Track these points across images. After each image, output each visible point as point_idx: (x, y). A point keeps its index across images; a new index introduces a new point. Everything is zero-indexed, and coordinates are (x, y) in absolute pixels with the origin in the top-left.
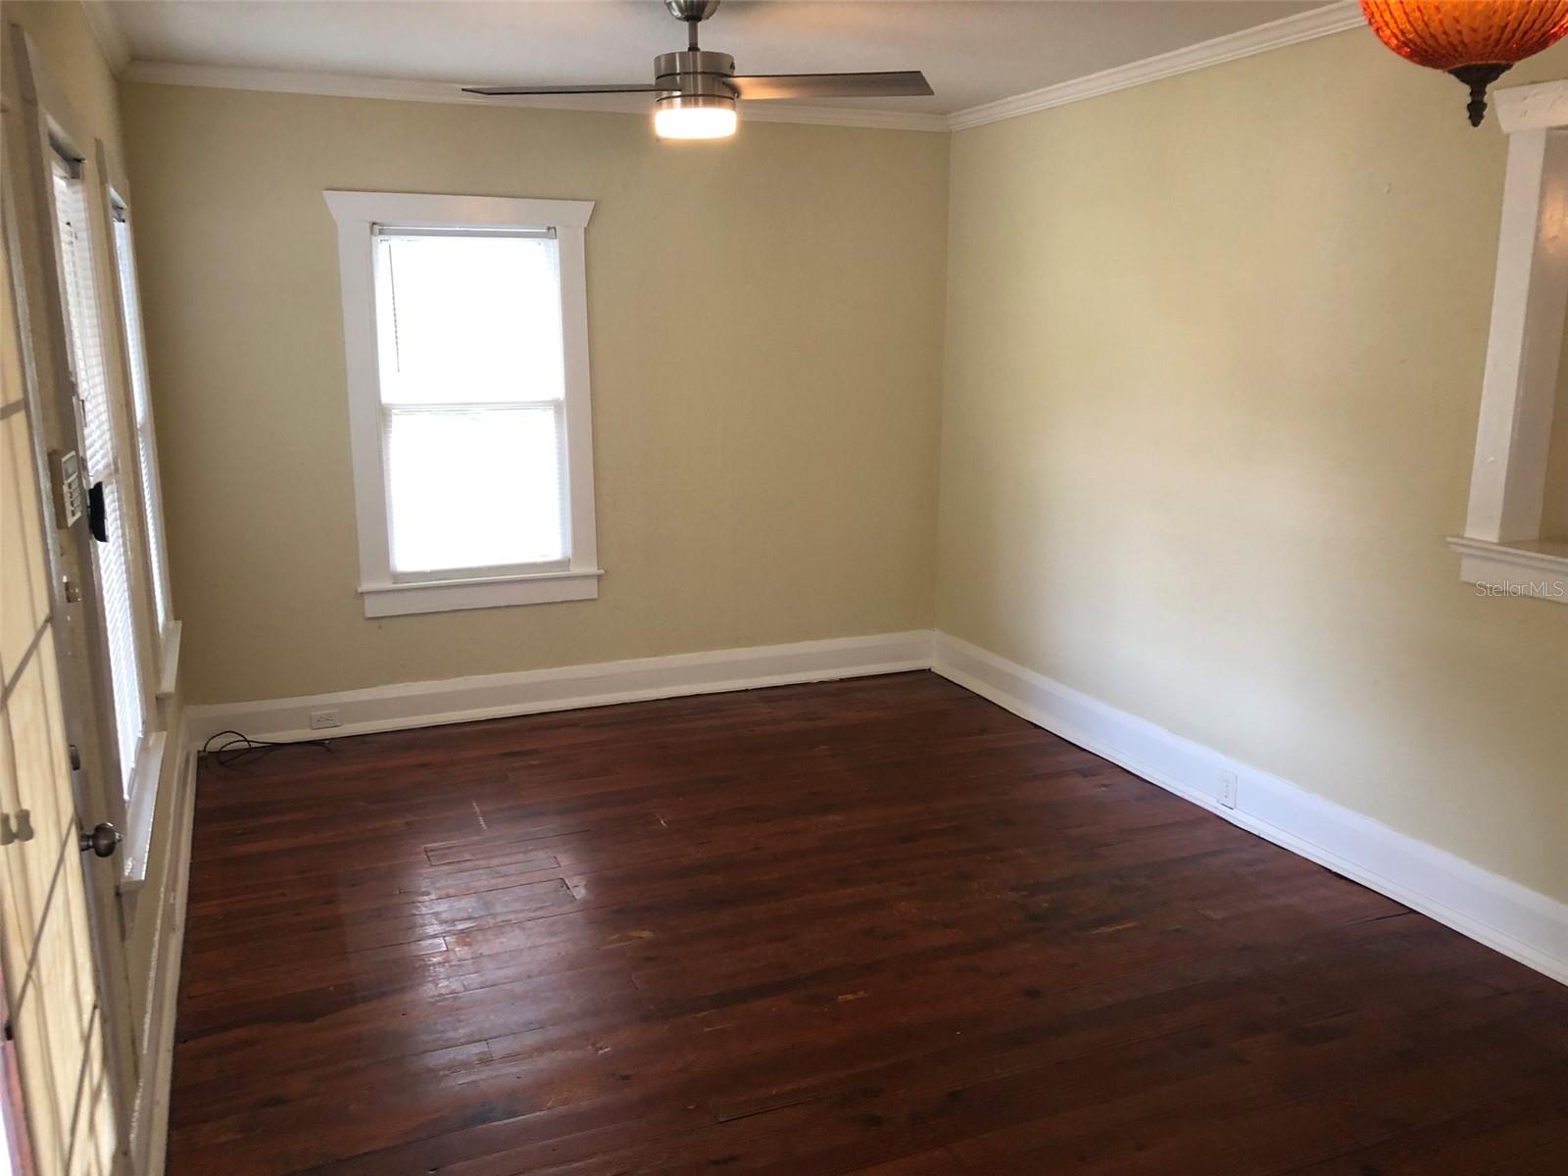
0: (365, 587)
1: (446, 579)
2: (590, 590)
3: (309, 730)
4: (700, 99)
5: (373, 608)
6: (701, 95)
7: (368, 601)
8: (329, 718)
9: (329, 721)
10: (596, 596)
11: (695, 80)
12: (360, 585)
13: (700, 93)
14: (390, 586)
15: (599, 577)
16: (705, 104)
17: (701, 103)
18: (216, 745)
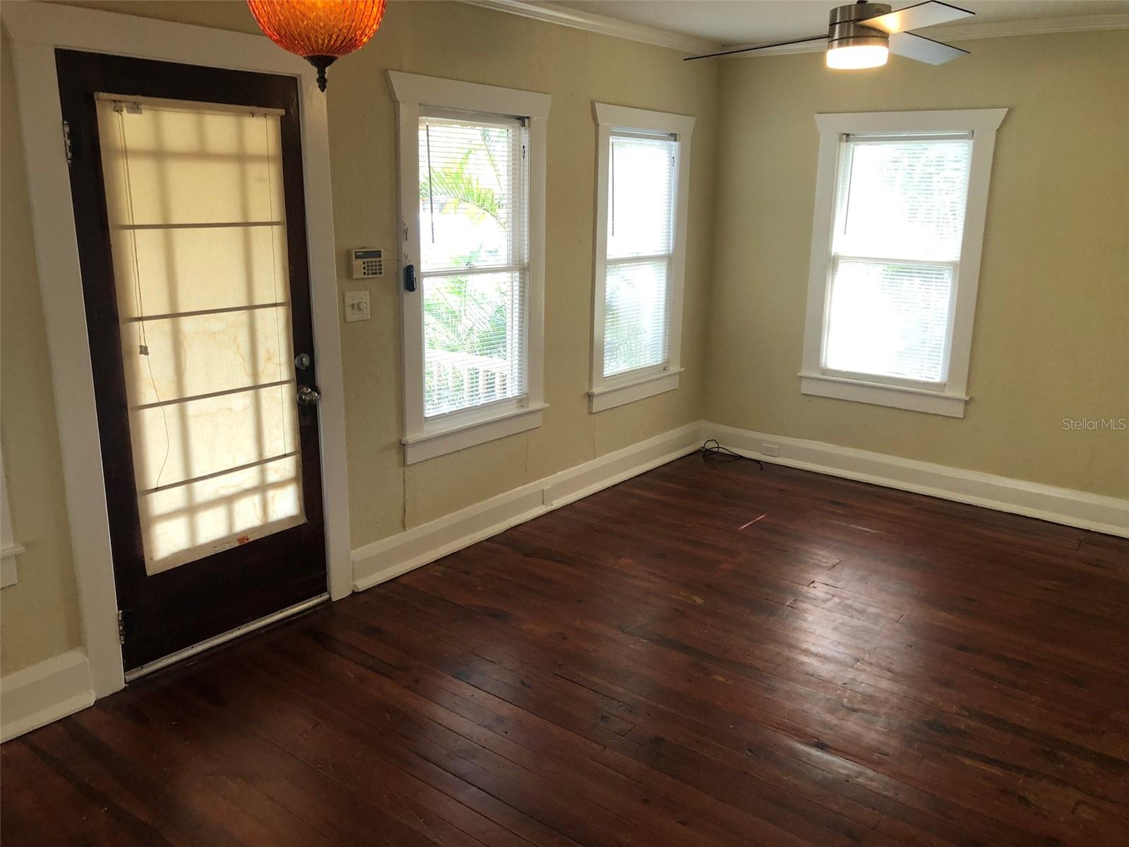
0: (804, 373)
1: (860, 380)
2: (958, 411)
3: (759, 454)
4: (851, 40)
5: (806, 388)
6: (852, 37)
7: (804, 383)
8: (772, 450)
9: (770, 452)
10: (962, 417)
11: (849, 27)
12: (800, 371)
13: (851, 35)
14: (819, 376)
15: (966, 403)
16: (855, 43)
17: (851, 43)
18: (709, 446)
